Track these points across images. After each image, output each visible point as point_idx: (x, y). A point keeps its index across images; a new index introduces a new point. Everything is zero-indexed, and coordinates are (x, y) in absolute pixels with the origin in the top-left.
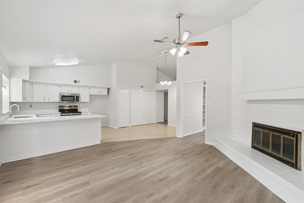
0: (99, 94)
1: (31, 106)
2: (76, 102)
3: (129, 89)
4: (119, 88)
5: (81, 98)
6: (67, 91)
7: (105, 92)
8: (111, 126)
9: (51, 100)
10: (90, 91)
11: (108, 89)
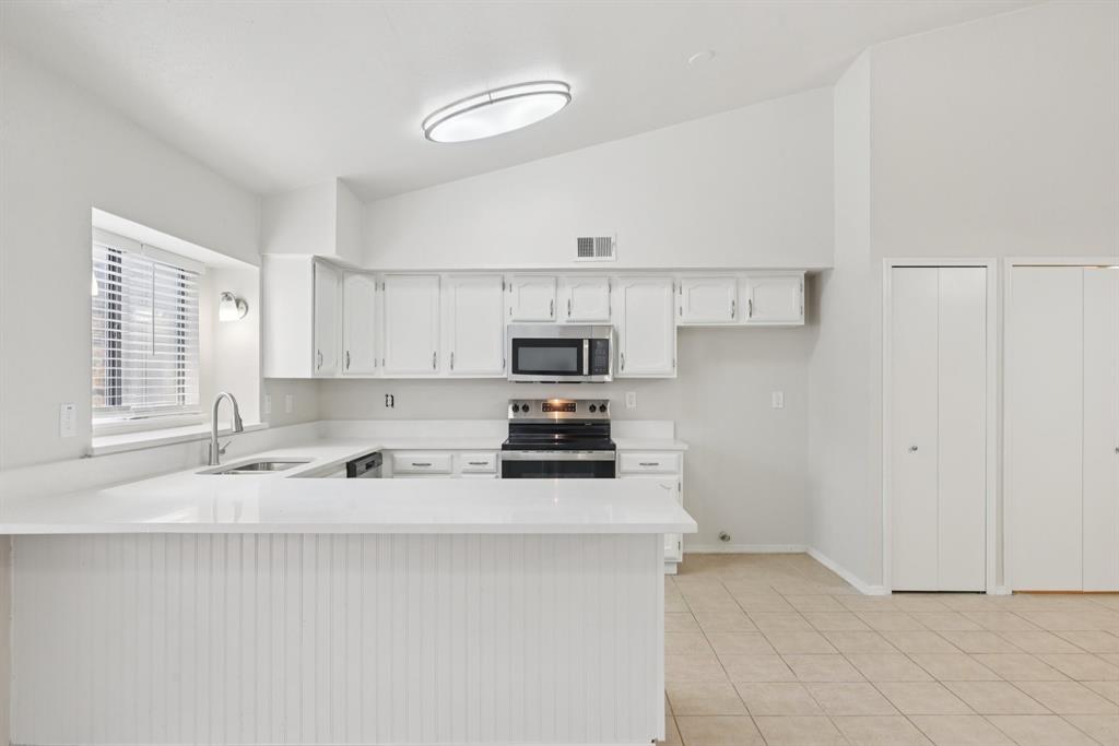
0: (744, 320)
1: (390, 403)
2: (595, 378)
3: (992, 264)
4: (887, 263)
5: (621, 350)
6: (542, 313)
7: (788, 304)
8: (832, 566)
9: (469, 367)
10: (682, 300)
11: (813, 283)
